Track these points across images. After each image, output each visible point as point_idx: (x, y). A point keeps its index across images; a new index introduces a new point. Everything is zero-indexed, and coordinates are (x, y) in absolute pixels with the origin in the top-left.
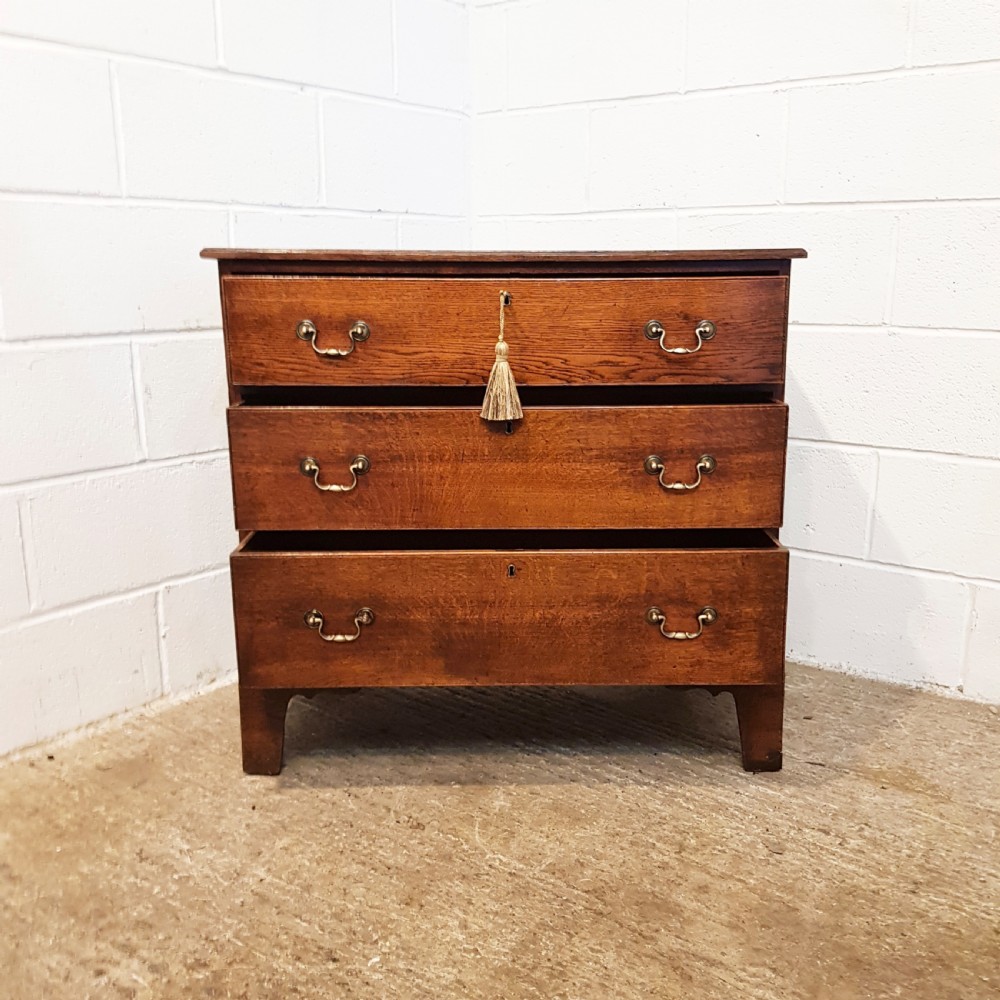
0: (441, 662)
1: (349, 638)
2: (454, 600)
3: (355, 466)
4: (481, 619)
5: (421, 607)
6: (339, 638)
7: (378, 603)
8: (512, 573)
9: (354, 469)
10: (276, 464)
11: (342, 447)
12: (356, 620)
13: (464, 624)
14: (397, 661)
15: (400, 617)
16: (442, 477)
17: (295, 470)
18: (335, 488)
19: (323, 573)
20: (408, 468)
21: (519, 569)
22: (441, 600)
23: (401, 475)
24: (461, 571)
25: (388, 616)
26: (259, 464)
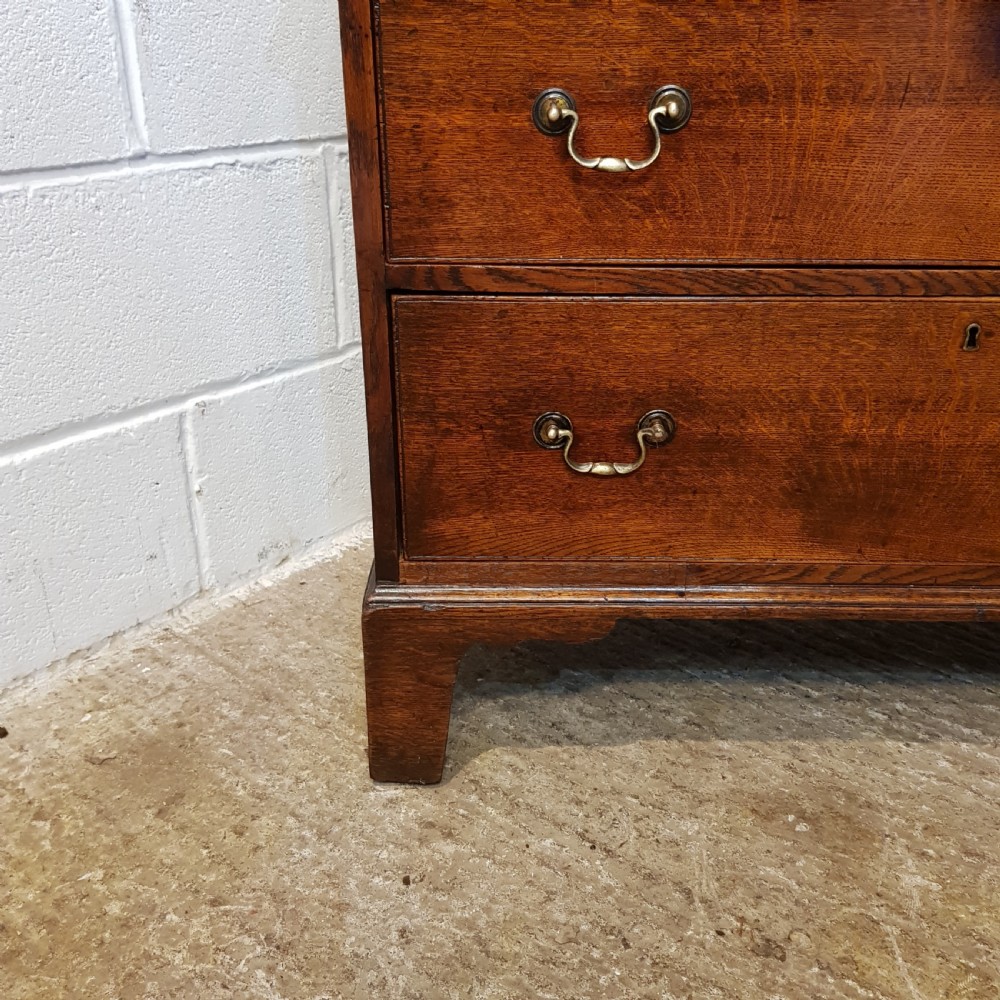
0: (796, 519)
1: (622, 469)
2: (842, 397)
3: (661, 110)
4: (890, 437)
5: (771, 409)
6: (601, 468)
7: (683, 400)
8: (972, 342)
9: (658, 116)
10: (478, 104)
11: (631, 63)
12: (640, 435)
13: (855, 444)
14: (708, 515)
15: (725, 429)
16: (849, 142)
17: (521, 121)
18: (611, 164)
19: (578, 337)
20: (775, 117)
21: (989, 334)
22: (814, 397)
23: (759, 136)
24: (868, 335)
25: (701, 428)
26: (443, 103)
